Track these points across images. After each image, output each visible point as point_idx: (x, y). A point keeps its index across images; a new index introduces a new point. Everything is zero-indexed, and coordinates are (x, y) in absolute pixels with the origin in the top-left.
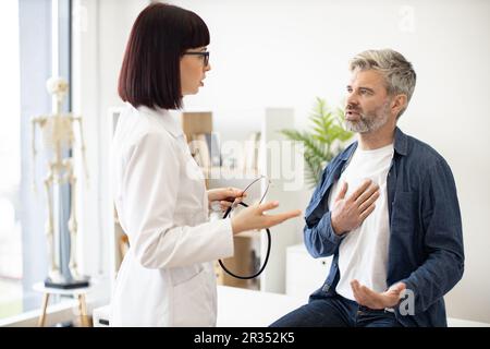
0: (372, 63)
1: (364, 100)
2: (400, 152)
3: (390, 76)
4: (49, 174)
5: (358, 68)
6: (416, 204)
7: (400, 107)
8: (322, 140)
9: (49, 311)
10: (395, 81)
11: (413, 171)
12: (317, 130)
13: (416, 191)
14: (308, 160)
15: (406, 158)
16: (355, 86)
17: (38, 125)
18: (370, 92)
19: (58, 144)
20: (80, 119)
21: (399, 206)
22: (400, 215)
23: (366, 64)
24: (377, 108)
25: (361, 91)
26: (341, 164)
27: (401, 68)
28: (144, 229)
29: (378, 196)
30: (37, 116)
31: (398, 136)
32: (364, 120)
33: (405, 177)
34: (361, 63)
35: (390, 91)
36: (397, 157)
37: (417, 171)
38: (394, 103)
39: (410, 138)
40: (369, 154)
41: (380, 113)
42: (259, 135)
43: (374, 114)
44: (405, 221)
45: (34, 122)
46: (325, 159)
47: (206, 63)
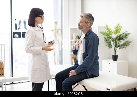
3: (86, 19)
15: (88, 35)
35: (86, 22)
45: (50, 30)
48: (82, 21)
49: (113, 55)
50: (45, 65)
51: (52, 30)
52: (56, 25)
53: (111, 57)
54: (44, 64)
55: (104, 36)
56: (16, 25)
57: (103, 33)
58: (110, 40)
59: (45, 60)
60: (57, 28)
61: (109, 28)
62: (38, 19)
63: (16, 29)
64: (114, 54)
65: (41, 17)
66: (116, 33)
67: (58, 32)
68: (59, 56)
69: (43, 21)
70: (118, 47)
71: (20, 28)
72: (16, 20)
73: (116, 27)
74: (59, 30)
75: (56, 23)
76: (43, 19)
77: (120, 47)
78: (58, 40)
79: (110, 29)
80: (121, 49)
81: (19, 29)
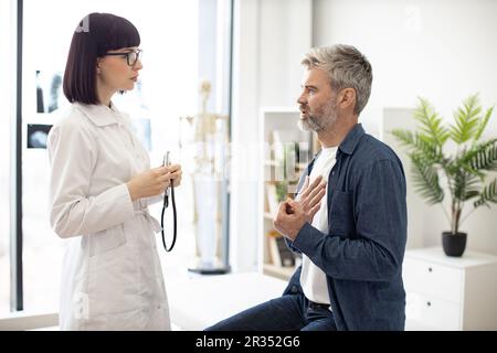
3: (332, 70)
6: (351, 205)
15: (351, 157)
18: (315, 89)
33: (346, 176)
35: (334, 85)
48: (314, 84)
49: (445, 233)
50: (144, 294)
51: (190, 119)
52: (207, 97)
53: (439, 239)
54: (135, 292)
55: (411, 151)
56: (39, 93)
57: (406, 138)
58: (436, 165)
59: (142, 271)
60: (210, 111)
61: (434, 116)
62: (111, 64)
63: (40, 109)
64: (448, 228)
65: (127, 55)
66: (462, 136)
67: (213, 124)
68: (216, 225)
69: (134, 79)
70: (468, 197)
71: (56, 108)
72: (38, 72)
73: (462, 112)
74: (217, 117)
75: (206, 88)
76: (136, 66)
77: (477, 198)
78: (213, 161)
79: (438, 122)
80: (480, 208)
81: (51, 110)
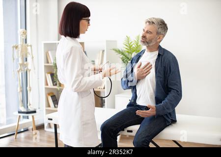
0: (153, 23)
1: (148, 36)
2: (160, 53)
3: (159, 28)
4: (19, 68)
5: (148, 23)
6: (165, 72)
7: (161, 39)
8: (128, 52)
9: (20, 123)
10: (160, 30)
11: (164, 60)
12: (126, 49)
13: (165, 67)
14: (123, 60)
15: (162, 56)
16: (146, 30)
17: (15, 48)
18: (151, 33)
19: (23, 56)
20: (31, 46)
21: (159, 72)
22: (159, 75)
23: (151, 23)
24: (152, 39)
25: (147, 32)
26: (139, 57)
27: (163, 26)
28: (76, 78)
29: (151, 68)
30: (14, 45)
31: (160, 48)
32: (147, 42)
33: (161, 62)
34: (149, 22)
35: (158, 33)
36: (159, 55)
37: (166, 60)
38: (158, 38)
39: (164, 49)
40: (149, 53)
41: (153, 41)
42: (103, 51)
43: (151, 41)
44: (161, 77)
45: (13, 47)
46: (129, 60)
47: (89, 23)
